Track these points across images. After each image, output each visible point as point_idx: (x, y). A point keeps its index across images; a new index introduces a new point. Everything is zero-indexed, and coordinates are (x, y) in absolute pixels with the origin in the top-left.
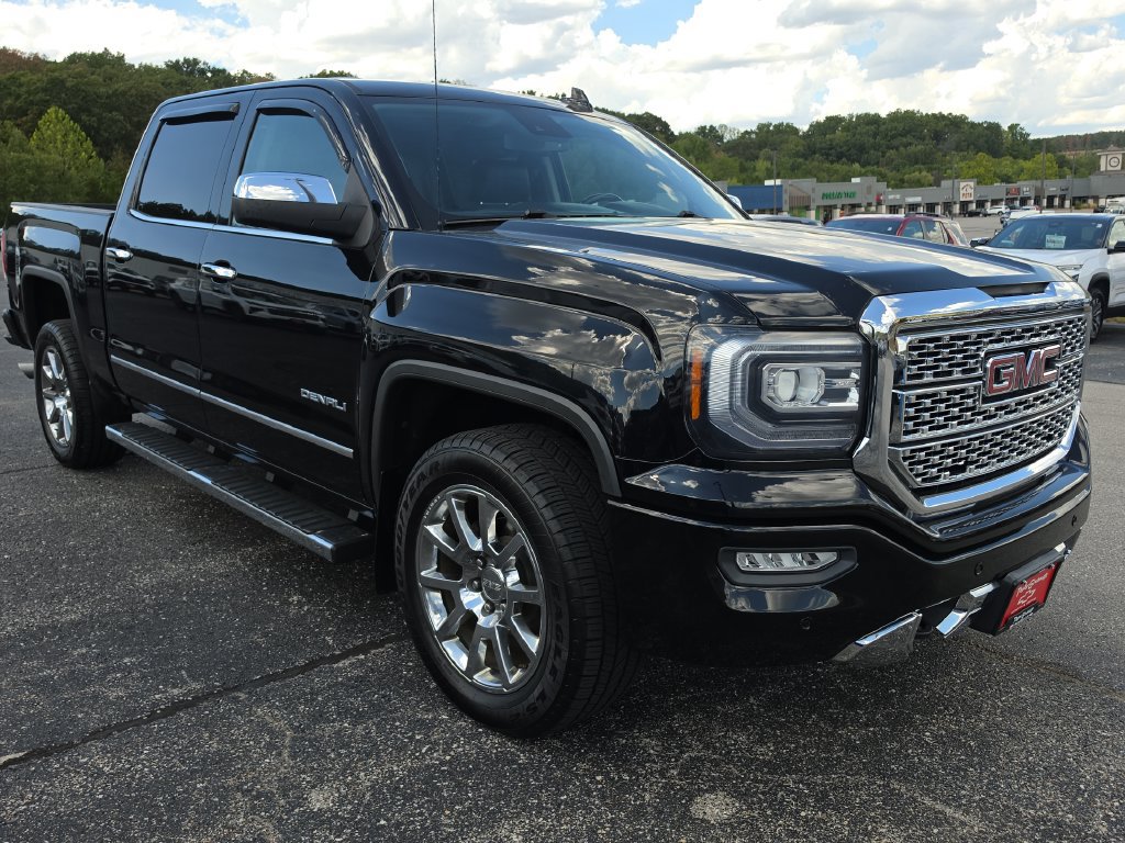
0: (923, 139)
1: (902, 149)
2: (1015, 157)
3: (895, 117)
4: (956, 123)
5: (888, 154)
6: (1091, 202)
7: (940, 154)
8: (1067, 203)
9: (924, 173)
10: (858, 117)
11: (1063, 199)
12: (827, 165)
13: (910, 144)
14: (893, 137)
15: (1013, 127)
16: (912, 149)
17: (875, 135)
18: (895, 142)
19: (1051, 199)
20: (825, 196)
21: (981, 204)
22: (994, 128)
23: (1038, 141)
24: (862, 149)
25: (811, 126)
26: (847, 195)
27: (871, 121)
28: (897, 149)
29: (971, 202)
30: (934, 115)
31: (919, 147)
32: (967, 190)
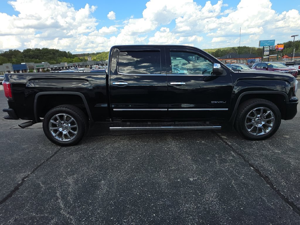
0: (51, 54)
1: (47, 56)
2: (71, 58)
3: (44, 49)
4: (57, 51)
5: (44, 57)
6: (88, 66)
7: (55, 57)
8: (84, 66)
9: (54, 61)
10: (35, 49)
11: (83, 66)
12: (30, 59)
13: (49, 55)
14: (45, 53)
15: (68, 52)
16: (49, 56)
17: (40, 53)
18: (45, 54)
19: (81, 66)
20: (37, 66)
21: (69, 67)
22: (65, 52)
23: (74, 55)
24: (38, 56)
25: (24, 50)
26: (42, 66)
27: (38, 50)
28: (46, 56)
29: (67, 67)
30: (52, 49)
31: (51, 56)
32: (66, 64)
